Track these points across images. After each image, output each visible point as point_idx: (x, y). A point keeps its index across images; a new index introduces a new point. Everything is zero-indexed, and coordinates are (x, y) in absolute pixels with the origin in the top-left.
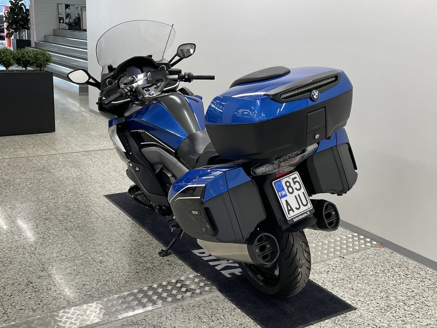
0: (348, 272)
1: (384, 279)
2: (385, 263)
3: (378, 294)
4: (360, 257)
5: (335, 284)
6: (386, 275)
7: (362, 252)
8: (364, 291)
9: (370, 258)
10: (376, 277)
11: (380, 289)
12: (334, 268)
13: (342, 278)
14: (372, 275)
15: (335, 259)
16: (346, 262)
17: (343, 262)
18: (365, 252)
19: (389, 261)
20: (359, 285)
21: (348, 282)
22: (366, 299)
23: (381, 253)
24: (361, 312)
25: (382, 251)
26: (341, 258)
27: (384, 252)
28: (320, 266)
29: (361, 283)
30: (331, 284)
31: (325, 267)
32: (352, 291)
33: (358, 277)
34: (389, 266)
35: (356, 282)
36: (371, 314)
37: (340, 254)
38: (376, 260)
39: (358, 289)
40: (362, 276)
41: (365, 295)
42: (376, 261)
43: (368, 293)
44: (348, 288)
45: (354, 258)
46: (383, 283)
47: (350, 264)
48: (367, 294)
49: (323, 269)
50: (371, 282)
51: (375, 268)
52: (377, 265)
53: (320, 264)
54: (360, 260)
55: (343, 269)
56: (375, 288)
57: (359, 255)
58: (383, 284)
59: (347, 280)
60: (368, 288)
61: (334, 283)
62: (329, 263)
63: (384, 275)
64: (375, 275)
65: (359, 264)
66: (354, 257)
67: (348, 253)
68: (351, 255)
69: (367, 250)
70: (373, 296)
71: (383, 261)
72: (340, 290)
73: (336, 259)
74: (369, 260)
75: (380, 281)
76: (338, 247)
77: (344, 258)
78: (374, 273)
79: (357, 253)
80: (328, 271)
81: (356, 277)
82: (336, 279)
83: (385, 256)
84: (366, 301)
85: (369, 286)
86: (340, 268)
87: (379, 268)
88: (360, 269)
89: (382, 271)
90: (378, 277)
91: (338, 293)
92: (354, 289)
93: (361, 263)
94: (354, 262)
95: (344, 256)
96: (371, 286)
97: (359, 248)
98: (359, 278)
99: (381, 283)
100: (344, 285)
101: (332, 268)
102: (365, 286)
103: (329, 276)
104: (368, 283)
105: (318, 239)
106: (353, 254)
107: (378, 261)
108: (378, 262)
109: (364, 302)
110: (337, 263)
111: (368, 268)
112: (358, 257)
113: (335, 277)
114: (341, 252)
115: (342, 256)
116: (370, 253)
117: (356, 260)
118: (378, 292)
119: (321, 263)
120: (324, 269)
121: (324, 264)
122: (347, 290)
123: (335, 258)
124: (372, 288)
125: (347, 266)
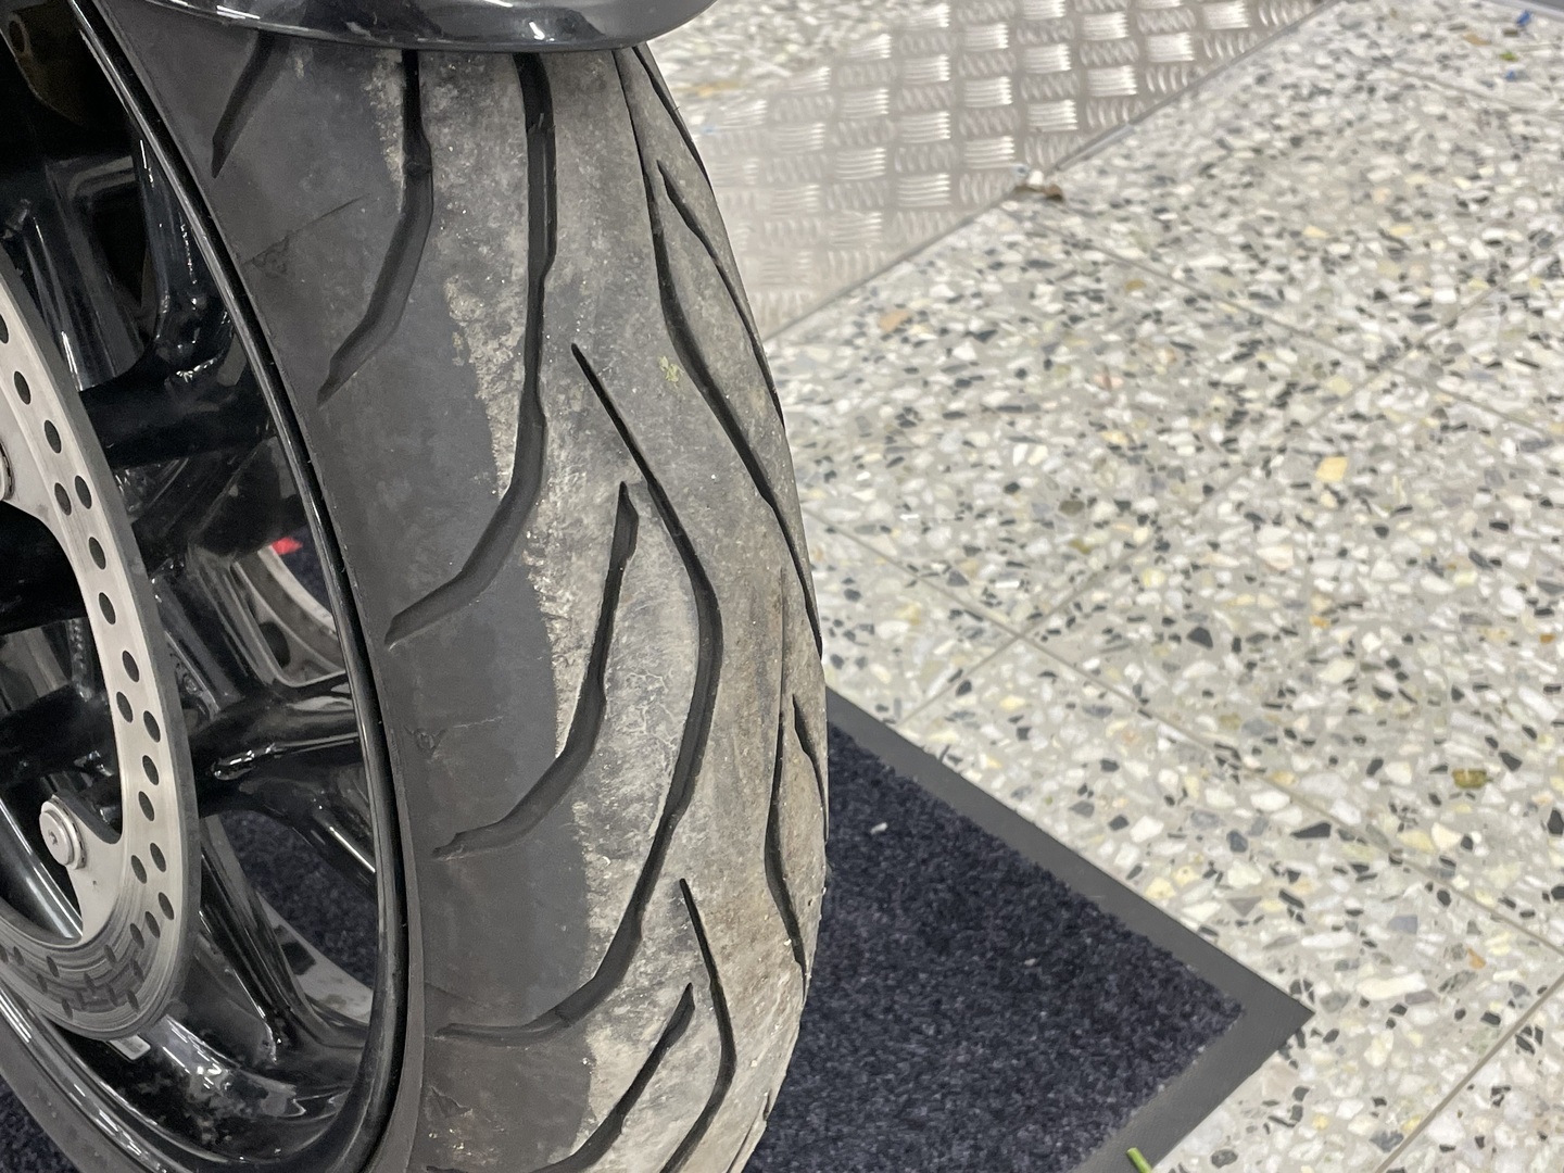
0: (1117, 382)
1: (1526, 390)
2: (1480, 162)
3: (1527, 653)
4: (1221, 143)
5: (990, 598)
6: (1534, 325)
7: (1233, 88)
8: (1341, 634)
9: (1318, 133)
10: (1436, 370)
11: (1520, 559)
12: (965, 352)
13: (1066, 478)
14: (1390, 355)
15: (971, 239)
16: (1087, 246)
17: (1055, 252)
18: (1261, 80)
19: (1517, 126)
20: (1273, 546)
21: (1142, 534)
22: (1398, 772)
23: (1420, 50)
24: (1376, 1057)
25: (1421, 28)
26: (1030, 207)
27: (1441, 31)
28: (813, 365)
29: (1289, 502)
30: (940, 614)
31: (869, 368)
32: (1199, 668)
33: (1235, 419)
34: (1531, 189)
35: (1225, 509)
36: (1521, 1070)
37: (1019, 154)
38: (1384, 146)
39: (1265, 615)
40: (1282, 402)
41: (1368, 703)
42: (1385, 166)
43: (1393, 663)
44: (1145, 630)
45: (1162, 180)
46: (1530, 446)
47: (1125, 264)
48: (1387, 680)
49: (843, 406)
50: (1401, 462)
51: (1397, 251)
52: (1407, 210)
53: (813, 338)
54: (1229, 178)
55: (1062, 356)
56: (1462, 548)
57: (1206, 123)
58: (1532, 459)
59: (1124, 506)
60: (1383, 568)
61: (971, 595)
62: (916, 305)
63: (1520, 330)
64: (1422, 347)
65: (1223, 243)
66: (1164, 166)
67: (1089, 141)
68: (1132, 142)
69: (1275, 48)
70: (1471, 697)
71: (1457, 149)
72: (1047, 691)
73: (987, 231)
74: (1314, 167)
75: (1490, 421)
76: (990, 86)
77: (1055, 197)
78: (1405, 325)
79: (1186, 104)
80: (907, 418)
81: (1218, 435)
82: (992, 521)
83: (1468, 81)
84: (1406, 817)
85: (1382, 531)
86: (1024, 345)
87: (1438, 246)
88: (1243, 301)
89: (1478, 283)
90: (1461, 364)
91: (1038, 743)
92: (1224, 625)
93: (1236, 219)
94: (1167, 226)
95: (1056, 178)
96: (1404, 524)
97: (1197, 47)
98: (1247, 438)
99: (1509, 447)
100: (1098, 596)
101: (942, 360)
102: (1333, 540)
103: (914, 484)
104: (1363, 494)
105: (803, 28)
106: (1149, 124)
107: (1411, 157)
108: (1417, 167)
109: (1382, 840)
110: (991, 285)
111: (1329, 264)
112: (1200, 148)
113: (987, 491)
114: (1024, 135)
115: (1036, 179)
116: (1305, 75)
117: (1184, 190)
118: (1514, 602)
119: (833, 313)
120: (856, 395)
121: (861, 328)
122: (1133, 672)
123: (966, 222)
124: (1435, 567)
125: (1097, 297)
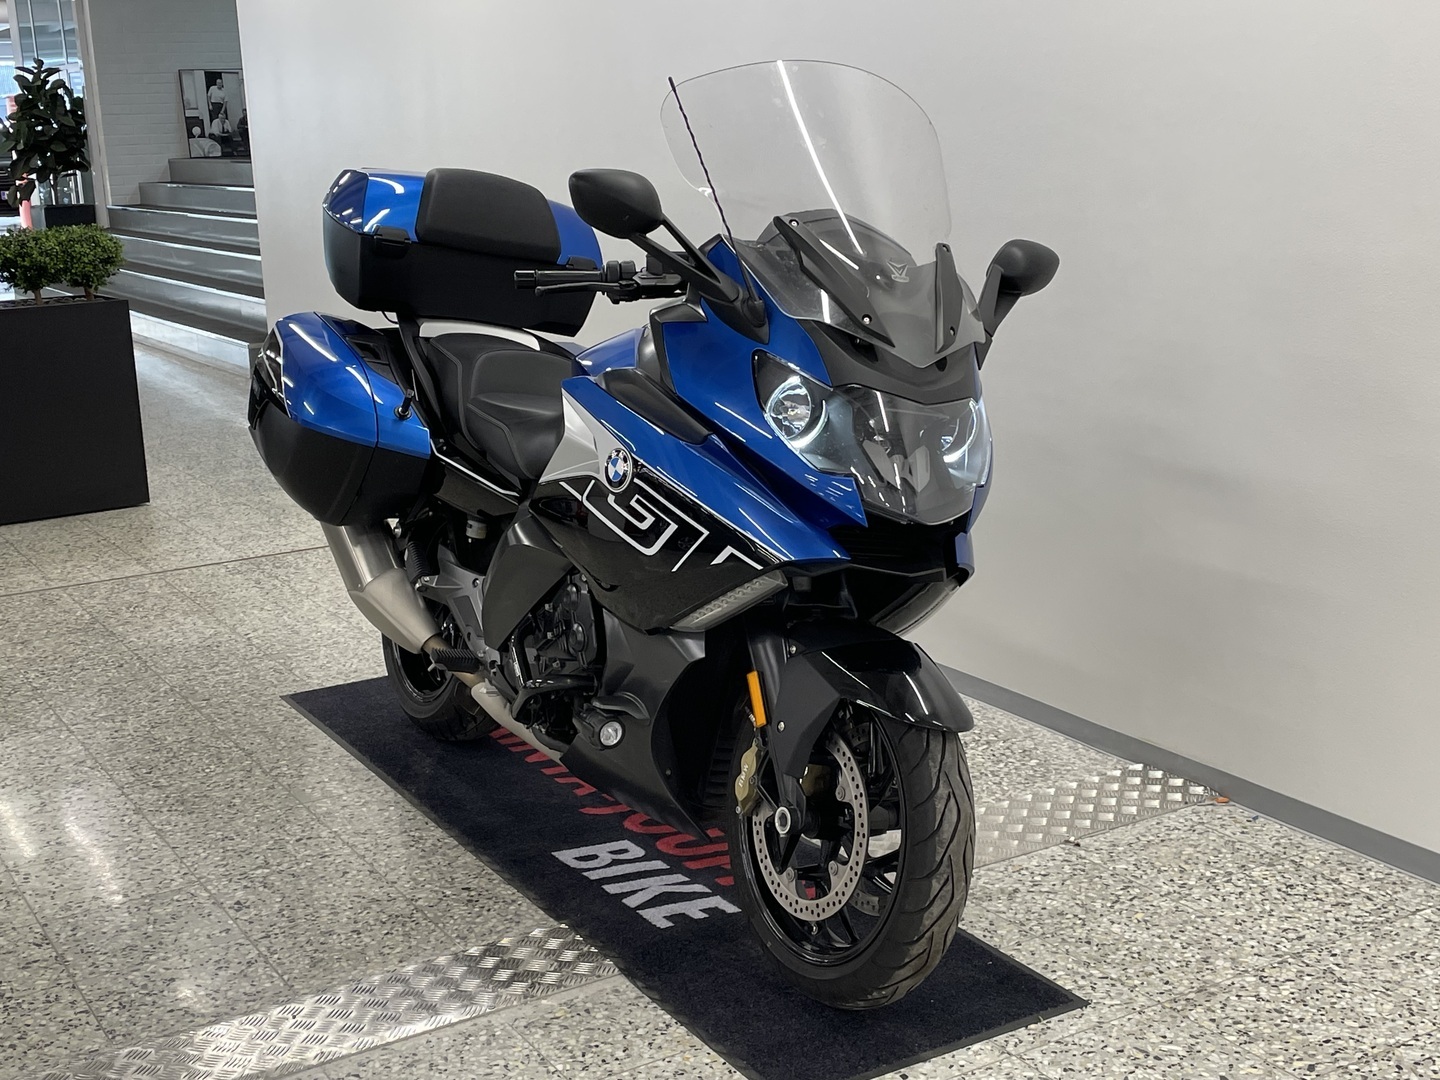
0: (1083, 890)
1: (1205, 906)
2: (1220, 853)
3: (1176, 955)
4: (1138, 838)
5: (1031, 929)
6: (1216, 892)
7: (1148, 824)
8: (1127, 946)
9: (1171, 840)
10: (1181, 898)
11: (1184, 938)
12: (1038, 878)
13: (1061, 908)
14: (1169, 893)
15: (1048, 852)
16: (1084, 858)
17: (1074, 858)
18: (1158, 823)
19: (1237, 845)
20: (1115, 928)
21: (1079, 922)
22: (1130, 971)
23: (1216, 822)
24: (1103, 1011)
25: (1220, 816)
26: (1068, 846)
27: (1226, 818)
28: (989, 876)
29: (1124, 920)
30: (1016, 931)
31: (1007, 878)
32: (1086, 948)
33: (1116, 902)
34: (1233, 862)
35: (1105, 920)
36: (1138, 1017)
37: (1068, 832)
38: (1191, 846)
39: (1108, 941)
40: (1131, 900)
41: (1128, 959)
42: (1190, 850)
43: (1139, 953)
44: (1073, 940)
45: (1114, 845)
46: (1198, 917)
47: (1095, 864)
48: (1136, 955)
49: (997, 886)
50: (1160, 916)
51: (1182, 871)
52: (1190, 862)
53: (992, 870)
54: (1137, 847)
55: (1068, 882)
56: (1169, 934)
57: (1137, 831)
58: (1199, 920)
59: (1076, 916)
60: (1145, 936)
61: (1027, 928)
62: (1025, 866)
63: (1210, 893)
64: (1179, 893)
65: (1128, 863)
66: (1116, 842)
67: (1092, 832)
68: (1108, 834)
69: (1167, 815)
70: (1157, 961)
71: (1215, 849)
72: (1042, 947)
73: (1053, 851)
74: (1166, 848)
75: (1191, 911)
76: (1063, 813)
77: (1078, 845)
78: (1176, 888)
79: (1130, 827)
80: (1016, 891)
81: (1109, 904)
82: (1036, 915)
83: (1227, 832)
84: (1128, 978)
85: (1148, 929)
86: (1057, 879)
87: (1195, 871)
88: (1129, 877)
89: (1204, 881)
90: (1189, 898)
91: (1036, 956)
92: (1096, 941)
93: (1135, 857)
94: (1112, 857)
95: (1079, 841)
96: (1155, 928)
97: (1138, 811)
98: (1117, 906)
99: (1193, 917)
100: (1062, 932)
101: (1030, 879)
102: (1133, 929)
103: (1014, 905)
104: (1146, 921)
105: (1002, 790)
106: (1115, 830)
107: (1198, 849)
108: (1199, 852)
109: (1121, 981)
110: (1051, 864)
111: (1159, 871)
112: (1130, 838)
113: (1037, 908)
114: (1071, 827)
115: (1072, 839)
116: (1173, 824)
117: (1121, 849)
118: (1178, 945)
119: (998, 865)
120: (1001, 884)
121: (1006, 870)
122: (1067, 947)
123: (1047, 848)
124: (1159, 937)
125: (1084, 871)
